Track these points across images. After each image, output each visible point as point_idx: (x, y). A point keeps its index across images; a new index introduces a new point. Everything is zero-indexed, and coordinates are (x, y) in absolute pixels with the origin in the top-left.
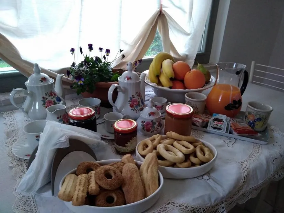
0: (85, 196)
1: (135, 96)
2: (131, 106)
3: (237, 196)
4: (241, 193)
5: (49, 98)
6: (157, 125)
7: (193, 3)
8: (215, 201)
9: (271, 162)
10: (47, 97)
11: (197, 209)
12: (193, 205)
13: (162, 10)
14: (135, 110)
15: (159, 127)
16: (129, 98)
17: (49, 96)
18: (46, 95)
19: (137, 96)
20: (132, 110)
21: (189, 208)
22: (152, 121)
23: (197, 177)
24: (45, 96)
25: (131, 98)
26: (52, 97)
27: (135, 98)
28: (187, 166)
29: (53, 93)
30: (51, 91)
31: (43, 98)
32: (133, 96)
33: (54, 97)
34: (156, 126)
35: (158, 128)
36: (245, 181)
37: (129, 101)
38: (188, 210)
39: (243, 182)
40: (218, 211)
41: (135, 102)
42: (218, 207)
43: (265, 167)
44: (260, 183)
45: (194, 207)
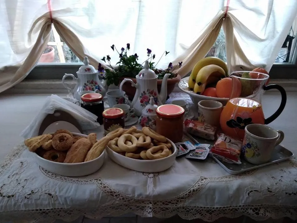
0: (37, 147)
1: (147, 92)
2: (142, 102)
3: (174, 205)
4: (180, 205)
5: (90, 85)
6: (152, 123)
7: (272, 4)
8: (139, 195)
9: (246, 192)
10: (88, 84)
11: (116, 194)
12: (113, 188)
13: (227, 13)
14: (144, 106)
15: (153, 124)
16: (141, 94)
17: (90, 84)
18: (88, 82)
19: (149, 93)
20: (141, 105)
21: (107, 189)
22: (148, 117)
23: (143, 173)
24: (86, 83)
25: (142, 94)
26: (92, 85)
27: (146, 95)
28: (130, 156)
29: (94, 82)
30: (93, 80)
31: (85, 84)
32: (144, 92)
33: (94, 85)
34: (150, 123)
35: (152, 126)
36: (188, 194)
37: (141, 97)
38: (106, 190)
39: (186, 194)
40: (145, 210)
41: (146, 98)
42: (144, 205)
43: (231, 192)
44: (215, 207)
45: (112, 190)
